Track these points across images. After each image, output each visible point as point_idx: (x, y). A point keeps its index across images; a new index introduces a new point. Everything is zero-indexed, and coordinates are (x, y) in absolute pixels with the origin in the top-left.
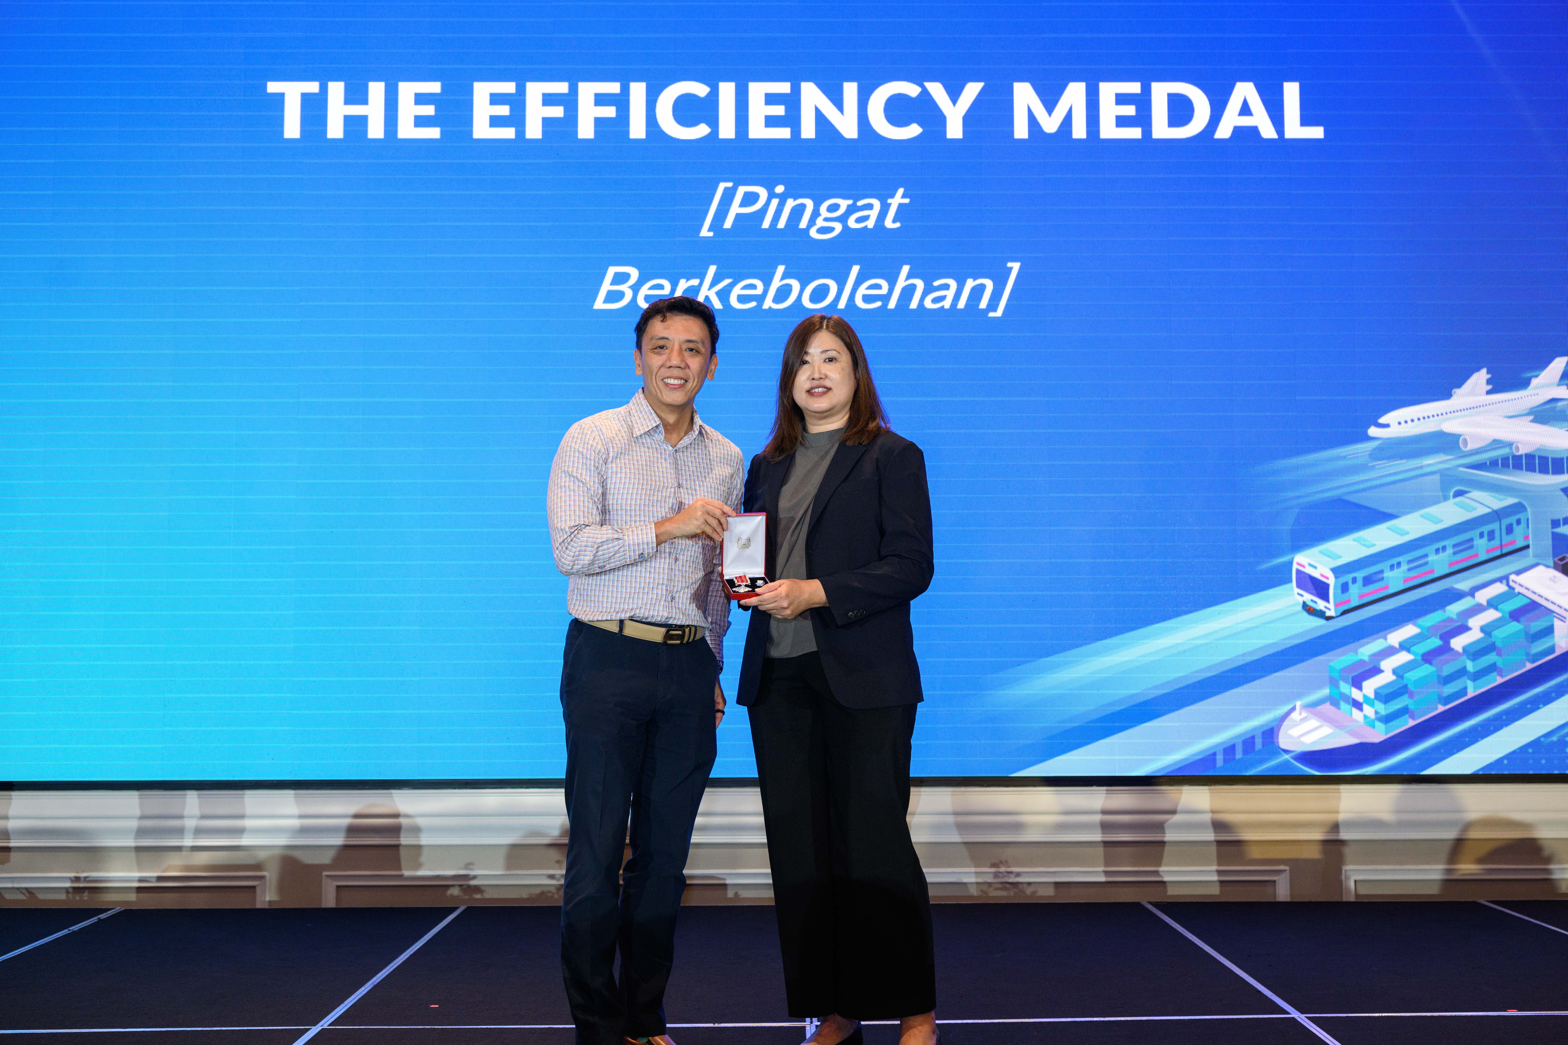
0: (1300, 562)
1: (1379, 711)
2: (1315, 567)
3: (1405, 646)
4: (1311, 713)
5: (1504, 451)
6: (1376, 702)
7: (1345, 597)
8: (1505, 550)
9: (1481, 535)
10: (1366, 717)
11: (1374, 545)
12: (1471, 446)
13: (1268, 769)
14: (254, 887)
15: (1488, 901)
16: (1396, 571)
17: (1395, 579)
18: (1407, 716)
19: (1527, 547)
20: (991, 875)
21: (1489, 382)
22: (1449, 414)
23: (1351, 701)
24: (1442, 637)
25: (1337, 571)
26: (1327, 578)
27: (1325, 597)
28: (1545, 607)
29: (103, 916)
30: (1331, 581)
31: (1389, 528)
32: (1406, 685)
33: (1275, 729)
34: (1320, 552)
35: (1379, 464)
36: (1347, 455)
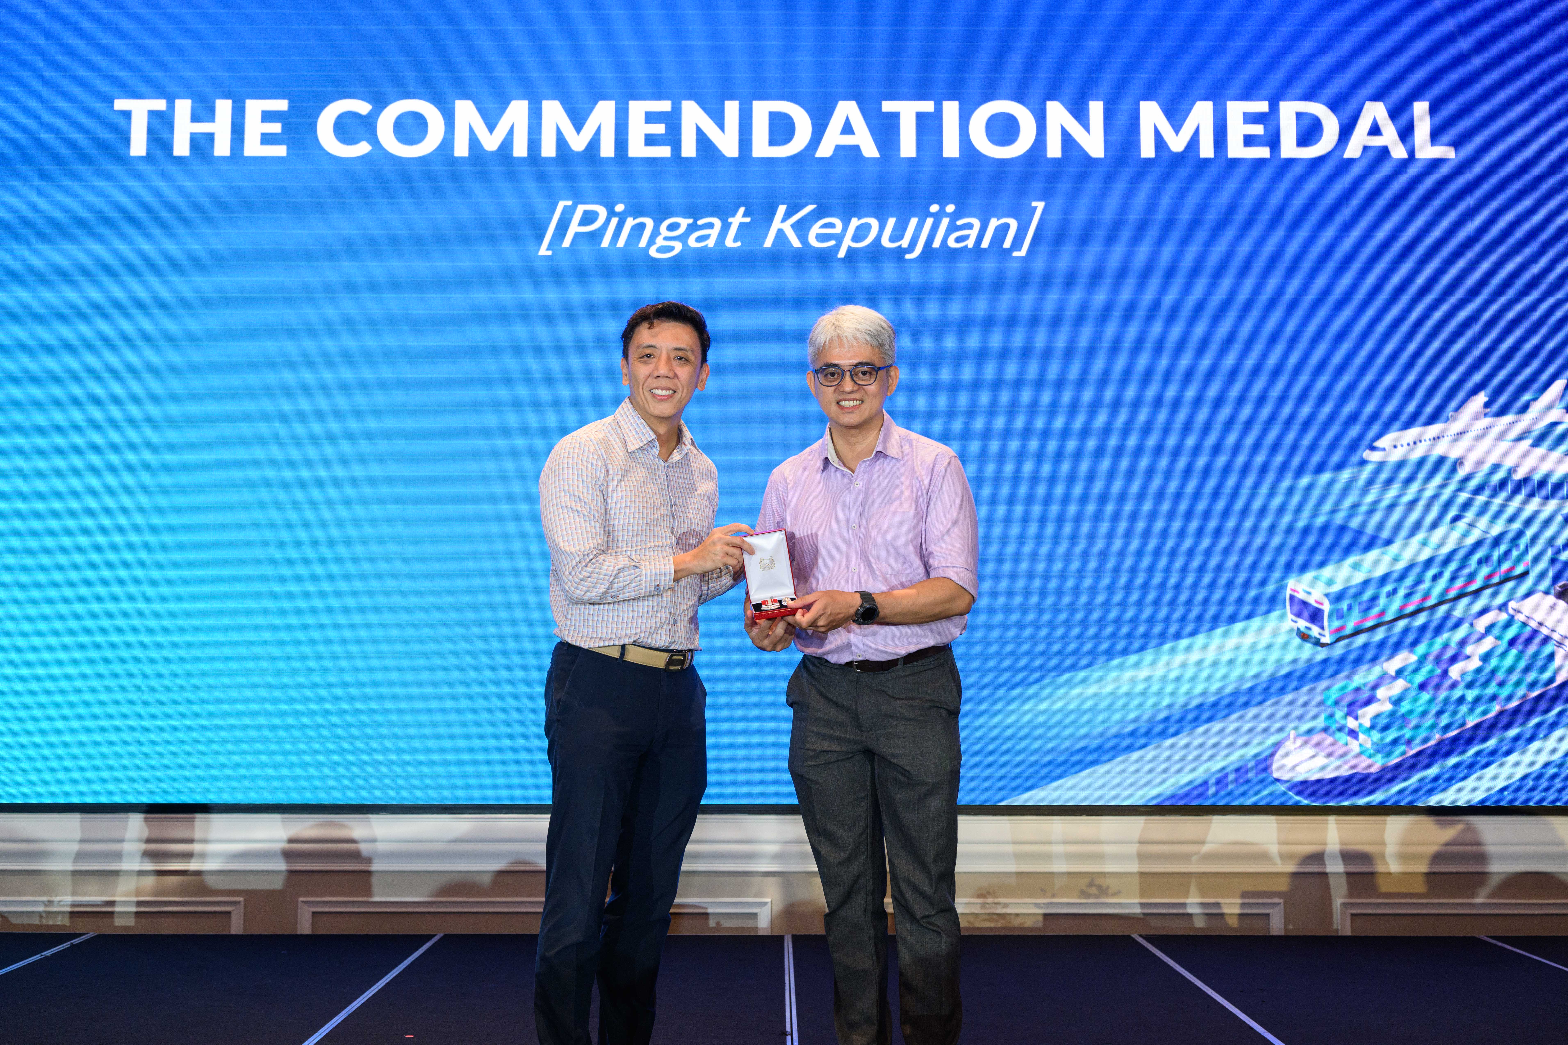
0: (1293, 588)
1: (1375, 740)
2: (1310, 593)
3: (1401, 674)
4: (1306, 742)
5: (1504, 476)
6: (1373, 732)
7: (1340, 624)
8: (1505, 576)
9: (1480, 561)
10: (1361, 746)
11: (1370, 571)
12: (1467, 471)
13: (1262, 799)
14: (228, 913)
15: (1488, 937)
16: (1392, 597)
17: (1391, 606)
18: (1404, 745)
19: (1527, 573)
20: (978, 906)
21: (1486, 405)
22: (1445, 437)
23: (1346, 731)
24: (1439, 666)
25: (1333, 598)
26: (1322, 604)
27: (1320, 624)
28: (1545, 635)
29: (76, 941)
30: (1326, 607)
31: (1385, 554)
32: (1403, 714)
33: (1269, 758)
34: (1315, 577)
35: (1374, 489)
36: (1342, 479)
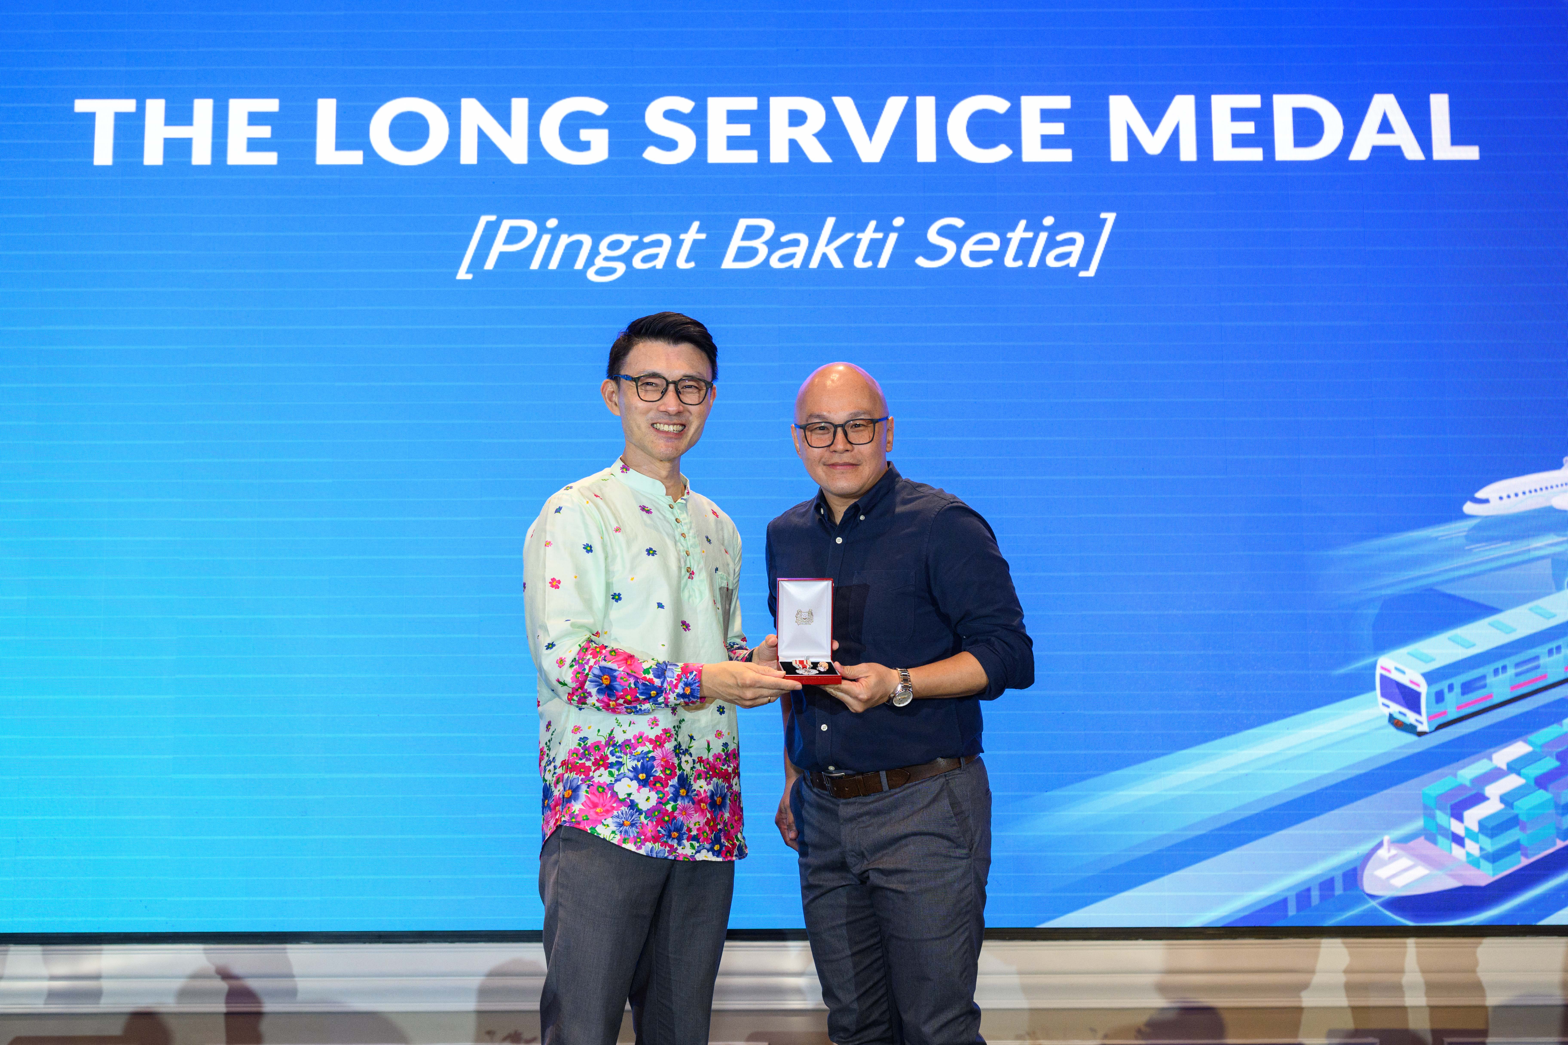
0: (1384, 666)
1: (1484, 846)
2: (1404, 672)
3: (1514, 768)
4: (1403, 849)
6: (1481, 837)
7: (1440, 708)
10: (1468, 855)
11: (1473, 645)
13: (1351, 918)
16: (1501, 676)
17: (1500, 686)
18: (1519, 852)
22: (1560, 487)
23: (1450, 835)
24: (1559, 757)
25: (1430, 677)
26: (1418, 685)
27: (1416, 708)
30: (1423, 689)
31: (1490, 624)
32: (1517, 816)
33: (1358, 869)
34: (1409, 654)
35: (1477, 548)
36: (1439, 537)
